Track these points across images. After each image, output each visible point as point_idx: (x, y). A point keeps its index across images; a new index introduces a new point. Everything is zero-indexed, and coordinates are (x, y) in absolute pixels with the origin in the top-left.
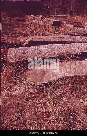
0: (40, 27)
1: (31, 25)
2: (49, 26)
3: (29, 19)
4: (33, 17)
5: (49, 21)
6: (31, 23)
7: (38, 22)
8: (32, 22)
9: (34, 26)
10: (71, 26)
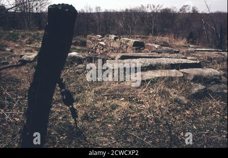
0: (112, 50)
1: (96, 49)
2: (127, 47)
3: (94, 41)
4: (101, 38)
5: (128, 41)
6: (97, 46)
7: (110, 43)
8: (99, 44)
9: (103, 49)
10: (156, 46)
